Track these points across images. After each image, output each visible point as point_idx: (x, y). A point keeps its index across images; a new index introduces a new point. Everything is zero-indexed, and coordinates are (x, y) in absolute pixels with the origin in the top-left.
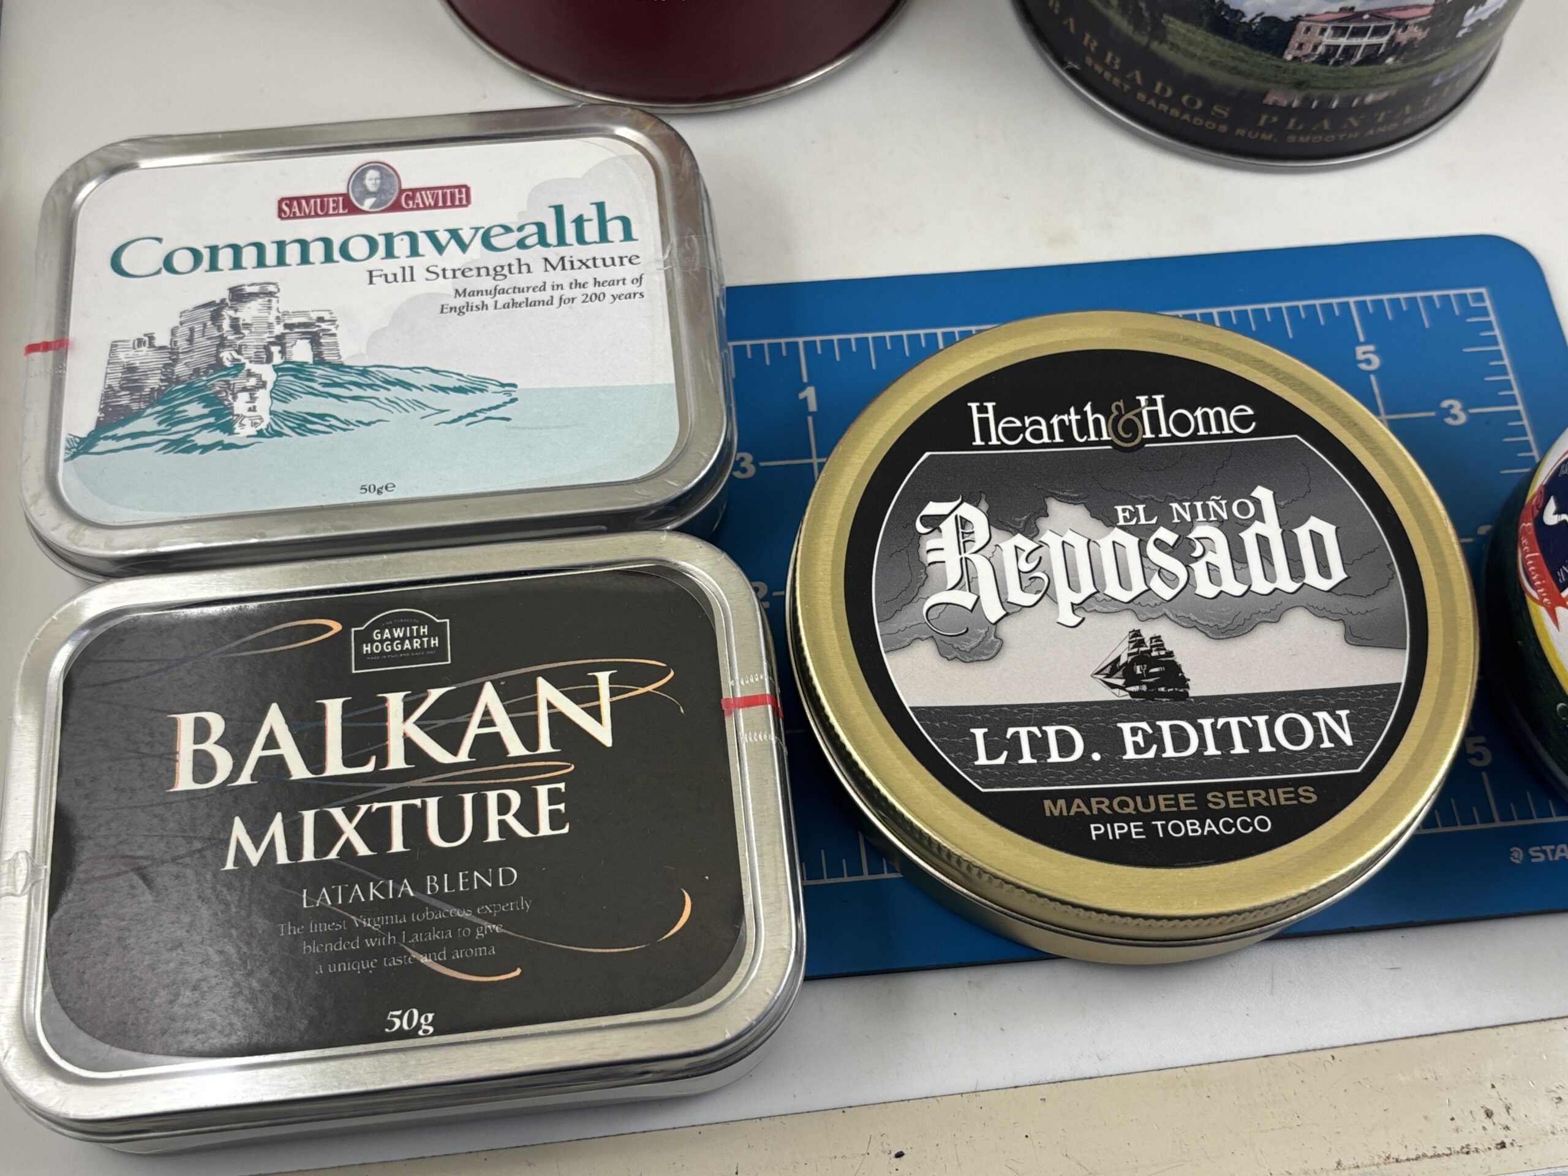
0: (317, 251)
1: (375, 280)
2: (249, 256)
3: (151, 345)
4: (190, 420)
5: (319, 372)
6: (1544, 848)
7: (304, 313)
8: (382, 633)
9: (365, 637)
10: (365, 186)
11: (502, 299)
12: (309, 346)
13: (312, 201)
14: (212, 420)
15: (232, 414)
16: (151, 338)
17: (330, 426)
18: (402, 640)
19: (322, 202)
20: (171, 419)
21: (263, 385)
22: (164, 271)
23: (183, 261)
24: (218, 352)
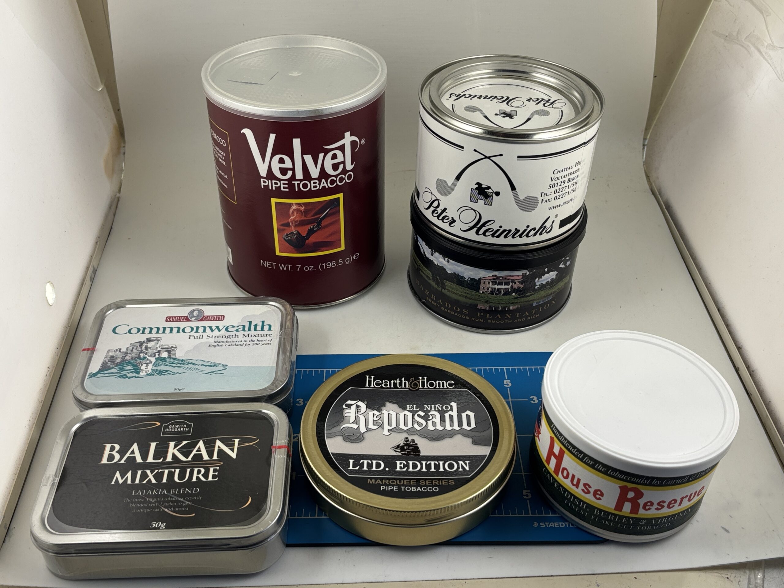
0: (175, 330)
1: (191, 338)
2: (155, 331)
3: (120, 351)
4: (127, 370)
5: (168, 360)
6: (545, 523)
7: (168, 345)
8: (172, 426)
9: (167, 427)
10: (193, 315)
11: (228, 344)
12: (167, 354)
13: (177, 318)
14: (134, 370)
15: (140, 369)
16: (120, 349)
17: (169, 374)
18: (178, 428)
19: (179, 318)
20: (121, 370)
21: (151, 362)
22: (128, 333)
23: (134, 331)
24: (140, 354)
